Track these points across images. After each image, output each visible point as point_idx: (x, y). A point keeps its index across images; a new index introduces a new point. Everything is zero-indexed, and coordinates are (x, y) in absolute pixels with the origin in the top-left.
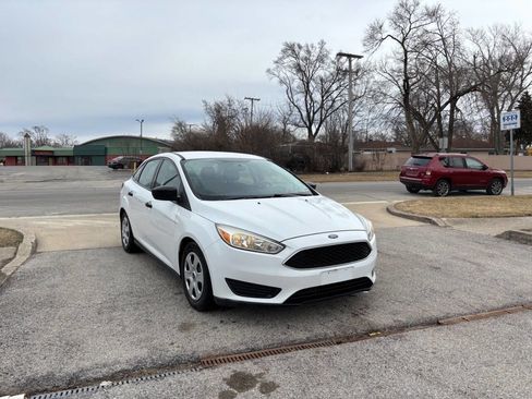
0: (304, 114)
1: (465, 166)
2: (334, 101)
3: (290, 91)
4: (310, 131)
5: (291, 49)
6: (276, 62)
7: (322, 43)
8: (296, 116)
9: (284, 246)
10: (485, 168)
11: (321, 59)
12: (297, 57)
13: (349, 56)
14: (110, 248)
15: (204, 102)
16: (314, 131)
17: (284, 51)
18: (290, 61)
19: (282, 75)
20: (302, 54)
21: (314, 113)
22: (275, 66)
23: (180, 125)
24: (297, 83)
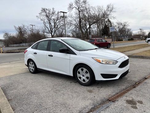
0: (50, 29)
1: (102, 41)
2: (58, 26)
3: (44, 23)
4: (52, 35)
5: (44, 10)
6: (40, 14)
7: (53, 9)
8: (47, 30)
9: (117, 62)
10: (106, 41)
11: (53, 13)
12: (46, 13)
13: (64, 12)
14: (24, 73)
15: (14, 26)
16: (53, 34)
17: (42, 11)
18: (44, 14)
19: (41, 18)
20: (47, 12)
21: (52, 29)
22: (39, 15)
23: (6, 34)
24: (46, 20)
